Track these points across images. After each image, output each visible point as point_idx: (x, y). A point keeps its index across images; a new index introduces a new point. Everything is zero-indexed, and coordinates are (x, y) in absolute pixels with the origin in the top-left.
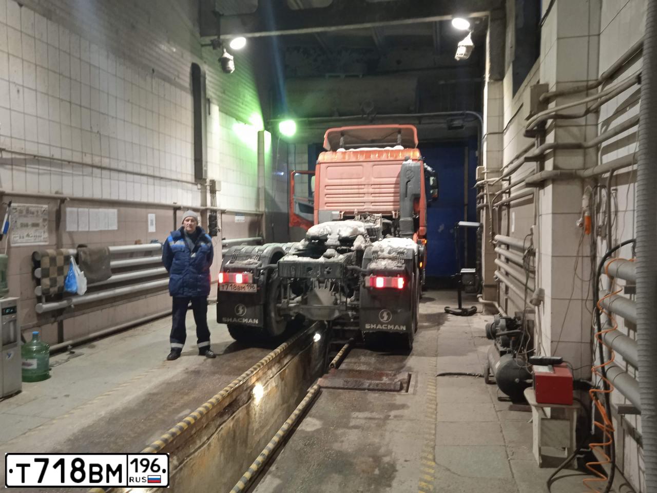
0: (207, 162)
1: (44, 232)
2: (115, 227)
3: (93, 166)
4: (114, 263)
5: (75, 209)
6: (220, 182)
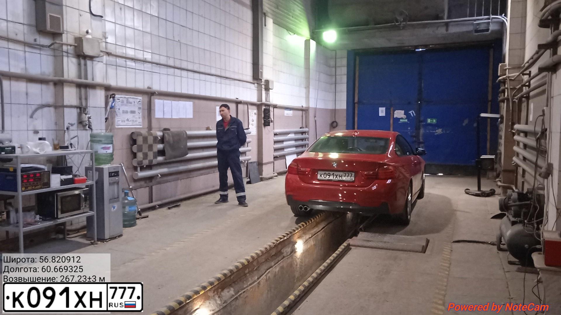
0: (262, 65)
1: (139, 118)
2: (191, 116)
3: (174, 67)
4: (190, 144)
5: (161, 101)
6: (273, 82)
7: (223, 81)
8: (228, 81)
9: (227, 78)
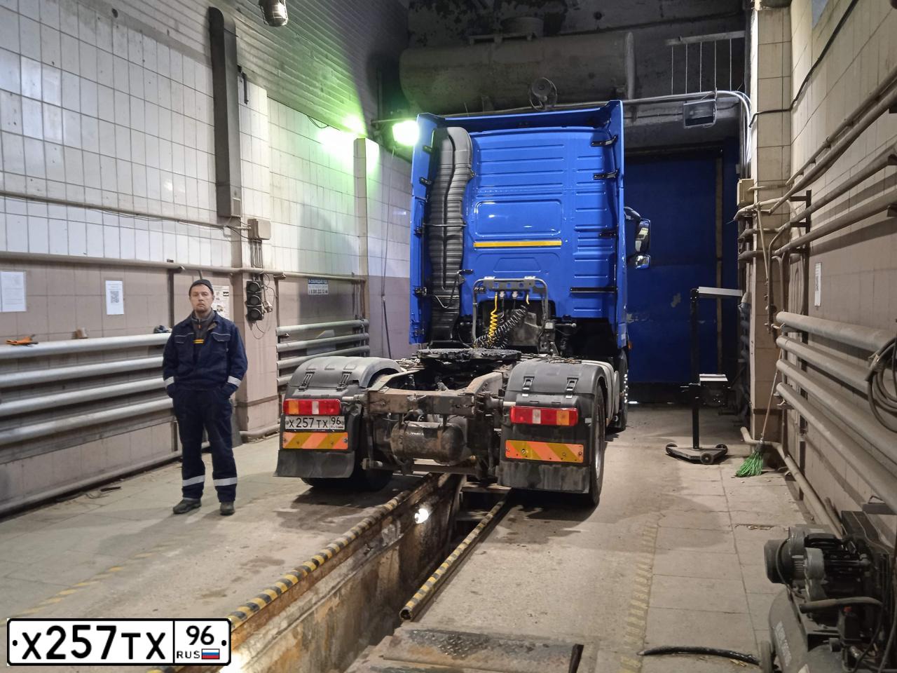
0: (240, 188)
2: (19, 307)
6: (267, 224)
7: (126, 221)
8: (140, 222)
9: (138, 214)
